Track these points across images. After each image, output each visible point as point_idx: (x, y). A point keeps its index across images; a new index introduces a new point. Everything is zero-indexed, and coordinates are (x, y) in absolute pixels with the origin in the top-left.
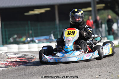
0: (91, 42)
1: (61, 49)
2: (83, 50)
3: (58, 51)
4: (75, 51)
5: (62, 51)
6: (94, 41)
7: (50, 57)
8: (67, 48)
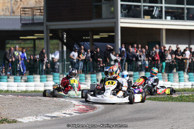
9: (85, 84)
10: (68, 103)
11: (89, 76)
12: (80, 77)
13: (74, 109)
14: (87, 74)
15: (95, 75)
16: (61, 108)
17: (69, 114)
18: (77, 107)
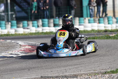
0: (79, 41)
1: (53, 46)
2: (71, 48)
3: (51, 48)
4: (65, 49)
5: (54, 48)
6: (81, 40)
7: (45, 53)
8: (58, 46)
9: (28, 29)
10: (14, 44)
11: (30, 23)
12: (23, 24)
13: (20, 49)
14: (29, 21)
15: (35, 22)
16: (8, 49)
17: (16, 54)
18: (23, 47)
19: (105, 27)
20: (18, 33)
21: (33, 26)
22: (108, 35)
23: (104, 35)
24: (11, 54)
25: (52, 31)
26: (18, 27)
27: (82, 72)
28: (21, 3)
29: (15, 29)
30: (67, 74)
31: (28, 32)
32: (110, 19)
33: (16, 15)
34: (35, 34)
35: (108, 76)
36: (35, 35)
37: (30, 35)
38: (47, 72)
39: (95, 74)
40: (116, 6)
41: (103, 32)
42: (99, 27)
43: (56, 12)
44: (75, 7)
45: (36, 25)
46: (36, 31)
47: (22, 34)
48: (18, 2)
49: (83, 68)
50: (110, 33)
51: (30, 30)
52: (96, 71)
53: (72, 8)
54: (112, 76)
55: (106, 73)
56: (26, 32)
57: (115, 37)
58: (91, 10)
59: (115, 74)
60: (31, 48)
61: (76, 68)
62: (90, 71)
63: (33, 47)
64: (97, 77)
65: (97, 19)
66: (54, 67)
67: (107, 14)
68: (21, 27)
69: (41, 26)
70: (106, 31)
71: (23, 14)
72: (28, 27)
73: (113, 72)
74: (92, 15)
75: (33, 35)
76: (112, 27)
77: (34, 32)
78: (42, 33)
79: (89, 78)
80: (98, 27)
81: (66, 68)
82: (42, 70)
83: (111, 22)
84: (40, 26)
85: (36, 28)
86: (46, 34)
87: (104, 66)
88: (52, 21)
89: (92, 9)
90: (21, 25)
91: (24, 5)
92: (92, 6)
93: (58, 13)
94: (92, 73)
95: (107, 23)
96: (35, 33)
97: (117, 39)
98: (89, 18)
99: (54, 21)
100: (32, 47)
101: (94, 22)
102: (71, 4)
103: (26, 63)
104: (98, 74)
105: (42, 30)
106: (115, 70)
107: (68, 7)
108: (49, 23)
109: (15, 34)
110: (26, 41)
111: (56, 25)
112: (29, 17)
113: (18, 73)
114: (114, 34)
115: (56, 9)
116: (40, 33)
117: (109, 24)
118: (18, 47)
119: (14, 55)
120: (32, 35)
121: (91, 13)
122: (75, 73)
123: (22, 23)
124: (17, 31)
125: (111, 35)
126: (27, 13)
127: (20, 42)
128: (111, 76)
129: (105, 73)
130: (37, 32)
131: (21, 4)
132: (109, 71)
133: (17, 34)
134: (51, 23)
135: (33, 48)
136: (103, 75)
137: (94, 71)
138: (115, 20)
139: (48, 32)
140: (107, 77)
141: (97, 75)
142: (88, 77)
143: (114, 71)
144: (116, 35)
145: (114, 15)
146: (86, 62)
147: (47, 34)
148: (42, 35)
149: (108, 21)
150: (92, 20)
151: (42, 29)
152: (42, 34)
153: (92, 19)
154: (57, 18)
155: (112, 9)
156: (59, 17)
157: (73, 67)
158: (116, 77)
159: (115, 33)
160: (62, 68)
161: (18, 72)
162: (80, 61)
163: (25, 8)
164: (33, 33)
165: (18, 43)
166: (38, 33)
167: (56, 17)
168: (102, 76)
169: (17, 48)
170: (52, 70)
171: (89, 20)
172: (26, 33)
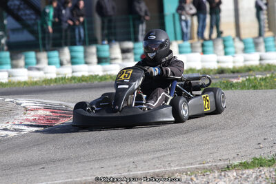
9: (39, 69)
10: (11, 105)
11: (43, 56)
12: (26, 58)
13: (25, 117)
14: (40, 51)
15: (55, 54)
17: (16, 130)
18: (32, 113)
19: (218, 62)
20: (15, 79)
21: (49, 64)
22: (227, 79)
23: (217, 81)
24: (4, 130)
25: (96, 74)
26: (14, 66)
27: (172, 169)
28: (19, 9)
29: (7, 71)
30: (139, 173)
31: (40, 78)
32: (230, 43)
33: (8, 37)
34: (56, 82)
35: (235, 174)
36: (55, 84)
37: (44, 85)
38: (92, 169)
39: (205, 172)
40: (241, 12)
41: (215, 74)
42: (206, 61)
43: (103, 28)
44: (147, 18)
45: (56, 60)
46: (58, 74)
47: (25, 83)
48: (12, 7)
49: (174, 158)
50: (232, 75)
51: (45, 73)
52: (206, 165)
53: (139, 19)
54: (245, 175)
55: (230, 168)
56: (36, 78)
57: (245, 84)
58: (184, 24)
59: (251, 171)
60: (51, 114)
61: (158, 157)
62: (192, 164)
63: (55, 112)
64: (210, 177)
65: (199, 44)
66: (108, 157)
67: (221, 33)
68: (21, 67)
69: (68, 62)
70: (221, 71)
71: (25, 36)
72: (38, 66)
73: (245, 166)
74: (187, 34)
75: (52, 85)
76: (234, 62)
77: (54, 76)
78: (73, 78)
79: (192, 180)
80: (202, 61)
81: (136, 159)
82: (80, 165)
83: (230, 50)
84: (65, 62)
85: (57, 67)
86: (83, 81)
87: (225, 153)
88: (93, 49)
89: (186, 22)
90: (22, 62)
91: (26, 14)
92: (187, 14)
93: (106, 32)
94: (197, 168)
95: (222, 52)
96: (56, 80)
97: (248, 89)
98: (180, 42)
99: (98, 51)
100: (52, 112)
101: (192, 52)
102: (138, 9)
103: (40, 148)
104: (212, 170)
105: (73, 72)
106: (250, 161)
107: (131, 17)
108: (86, 55)
109: (10, 84)
110: (37, 98)
111: (104, 60)
112: (40, 42)
113: (23, 173)
114: (242, 77)
115: (103, 22)
116: (68, 79)
117: (226, 54)
118: (21, 112)
119: (12, 131)
120: (50, 85)
121: (185, 30)
122: (157, 170)
123: (23, 57)
124: (13, 76)
125: (235, 81)
126: (33, 32)
127: (25, 102)
128: (243, 174)
129: (228, 167)
130: (60, 76)
131: (21, 13)
132: (236, 162)
133: (14, 83)
134: (92, 54)
135: (55, 114)
136: (223, 173)
137: (201, 165)
138: (240, 45)
139: (87, 77)
140: (232, 178)
141: (208, 173)
142: (189, 178)
143: (247, 163)
144: (247, 80)
145: (238, 34)
146: (181, 145)
147: (86, 81)
148: (73, 84)
149: (225, 47)
150: (186, 47)
151: (72, 69)
152: (73, 81)
153: (187, 43)
154: (106, 42)
155: (232, 20)
156: (110, 42)
157: (152, 156)
158: (254, 176)
159: (243, 74)
160: (127, 160)
161: (23, 170)
162: (166, 142)
163: (30, 22)
164: (51, 80)
165: (20, 104)
166: (63, 79)
167: (103, 40)
168: (221, 175)
169: (17, 114)
170: (102, 165)
171: (180, 47)
172: (35, 80)
